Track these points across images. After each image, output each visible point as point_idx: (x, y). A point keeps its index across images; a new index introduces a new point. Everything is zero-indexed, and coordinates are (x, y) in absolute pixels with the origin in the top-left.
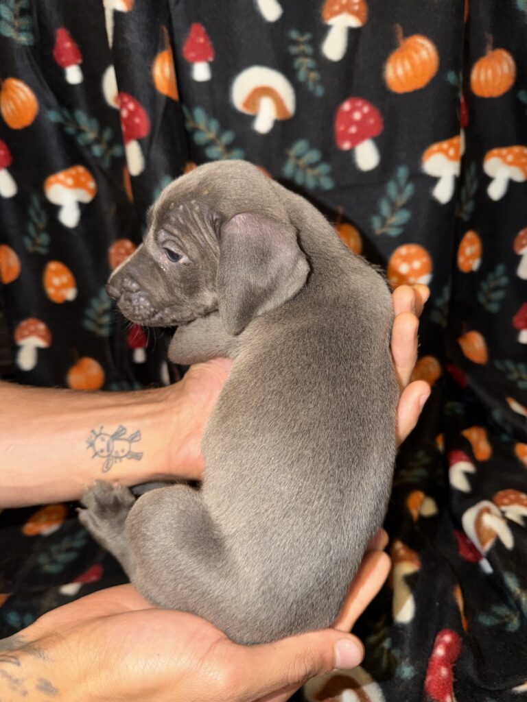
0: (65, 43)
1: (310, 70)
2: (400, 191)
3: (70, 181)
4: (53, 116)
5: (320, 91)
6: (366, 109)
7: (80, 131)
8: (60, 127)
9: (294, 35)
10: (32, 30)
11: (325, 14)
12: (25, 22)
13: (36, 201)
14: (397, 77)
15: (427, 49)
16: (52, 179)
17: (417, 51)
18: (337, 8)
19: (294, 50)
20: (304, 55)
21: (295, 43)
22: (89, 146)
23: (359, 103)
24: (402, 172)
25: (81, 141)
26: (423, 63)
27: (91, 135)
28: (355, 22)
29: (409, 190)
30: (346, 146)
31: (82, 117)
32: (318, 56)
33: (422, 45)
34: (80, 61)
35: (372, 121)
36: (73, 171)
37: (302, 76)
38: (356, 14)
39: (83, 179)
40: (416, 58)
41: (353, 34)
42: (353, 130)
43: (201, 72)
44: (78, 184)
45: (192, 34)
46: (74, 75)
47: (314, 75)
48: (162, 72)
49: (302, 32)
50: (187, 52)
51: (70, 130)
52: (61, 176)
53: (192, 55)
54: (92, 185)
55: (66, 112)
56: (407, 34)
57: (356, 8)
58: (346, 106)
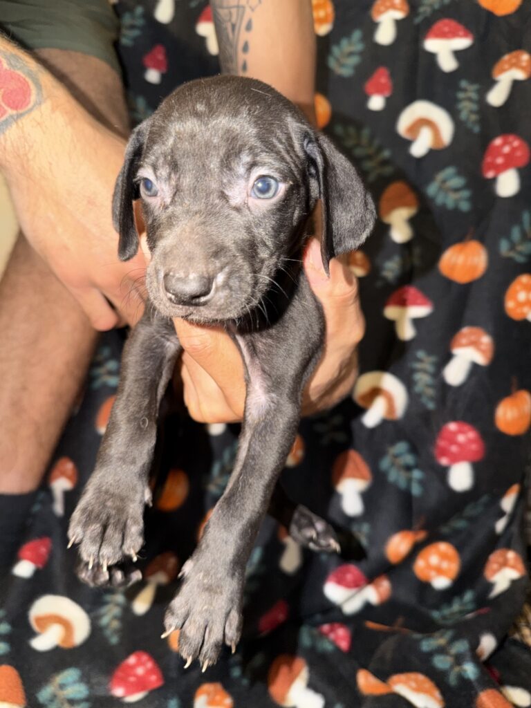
19: (461, 95)
37: (464, 115)
58: (498, 141)
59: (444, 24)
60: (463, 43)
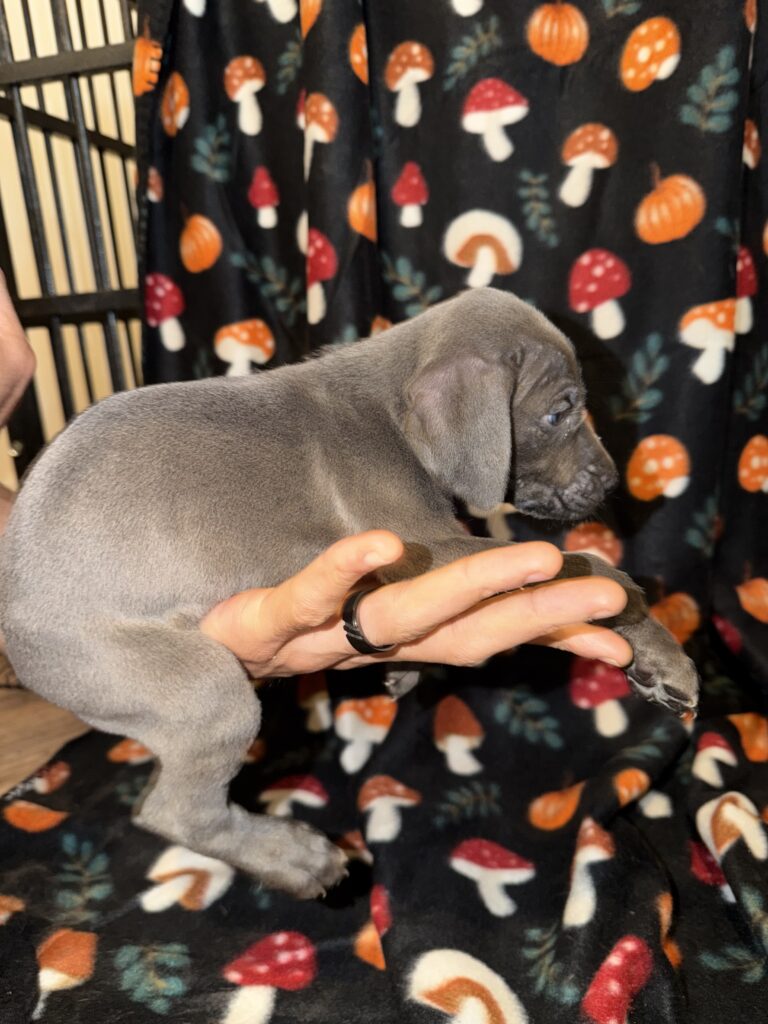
0: (262, 182)
1: (543, 216)
2: (650, 365)
3: (245, 336)
4: (237, 260)
5: (553, 241)
6: (610, 263)
7: (265, 280)
8: (243, 273)
9: (526, 176)
10: (228, 167)
11: (566, 153)
12: (222, 158)
13: (203, 356)
14: (651, 225)
15: (690, 191)
16: (224, 331)
17: (677, 194)
18: (580, 146)
19: (524, 193)
20: (537, 199)
21: (527, 185)
22: (273, 299)
23: (602, 256)
24: (654, 342)
25: (265, 291)
26: (684, 207)
27: (277, 287)
28: (601, 162)
29: (661, 365)
30: (582, 307)
31: (269, 265)
32: (554, 201)
33: (684, 187)
34: (276, 203)
35: (617, 277)
36: (250, 324)
37: (532, 222)
38: (604, 152)
39: (261, 336)
40: (676, 202)
41: (599, 176)
42: (592, 288)
43: (411, 216)
44: (253, 340)
45: (405, 174)
46: (267, 218)
47: (547, 223)
48: (360, 208)
49: (536, 172)
50: (397, 193)
51: (254, 277)
52: (235, 328)
53: (403, 197)
54: (270, 343)
55: (252, 258)
56: (665, 174)
57: (605, 146)
58: (585, 260)
59: (487, 87)
60: (515, 112)
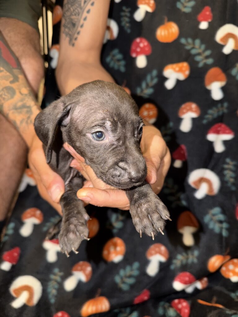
1: (127, 22)
20: (126, 16)
